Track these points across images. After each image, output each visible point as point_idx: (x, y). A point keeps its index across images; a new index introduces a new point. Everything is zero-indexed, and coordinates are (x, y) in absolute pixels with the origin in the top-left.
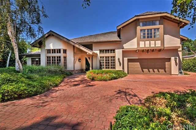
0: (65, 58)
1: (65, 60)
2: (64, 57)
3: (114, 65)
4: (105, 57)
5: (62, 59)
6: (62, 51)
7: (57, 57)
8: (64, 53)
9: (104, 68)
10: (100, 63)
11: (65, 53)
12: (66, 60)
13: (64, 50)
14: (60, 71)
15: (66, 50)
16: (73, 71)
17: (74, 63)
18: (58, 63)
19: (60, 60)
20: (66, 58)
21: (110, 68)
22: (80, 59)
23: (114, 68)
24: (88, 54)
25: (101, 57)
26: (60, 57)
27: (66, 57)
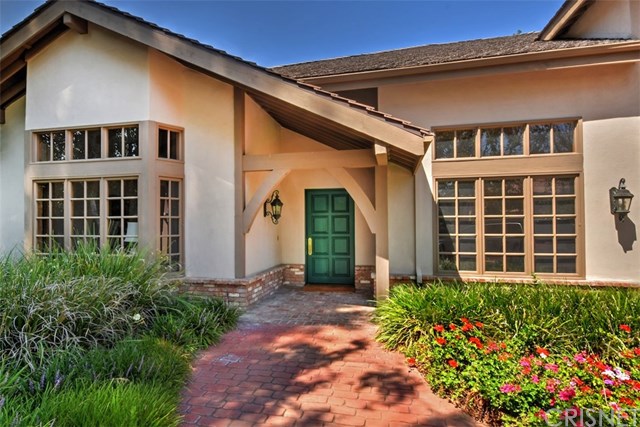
0: (171, 189)
1: (169, 209)
2: (164, 185)
3: (568, 244)
4: (479, 185)
5: (148, 200)
6: (148, 142)
7: (114, 186)
8: (162, 153)
9: (469, 262)
10: (443, 226)
11: (174, 156)
12: (175, 204)
13: (162, 133)
14: (131, 303)
15: (176, 135)
16: (235, 286)
17: (242, 229)
18: (115, 228)
19: (132, 208)
20: (175, 193)
21: (529, 263)
22: (276, 202)
23: (568, 265)
24: (379, 150)
25: (444, 184)
26: (132, 185)
27: (175, 185)
